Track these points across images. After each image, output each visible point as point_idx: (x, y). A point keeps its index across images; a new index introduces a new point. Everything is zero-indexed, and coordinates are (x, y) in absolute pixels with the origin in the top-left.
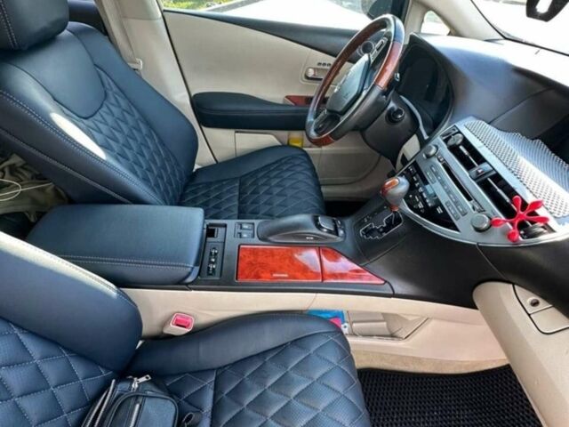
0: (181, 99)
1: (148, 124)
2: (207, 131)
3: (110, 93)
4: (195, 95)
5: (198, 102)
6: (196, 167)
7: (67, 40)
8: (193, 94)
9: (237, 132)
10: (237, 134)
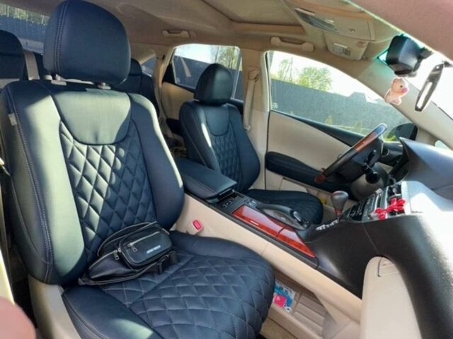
0: (261, 151)
1: (238, 152)
2: (268, 172)
3: (229, 133)
4: (270, 152)
5: (270, 156)
6: (252, 188)
7: (225, 108)
8: (269, 150)
9: (285, 179)
10: (284, 180)
